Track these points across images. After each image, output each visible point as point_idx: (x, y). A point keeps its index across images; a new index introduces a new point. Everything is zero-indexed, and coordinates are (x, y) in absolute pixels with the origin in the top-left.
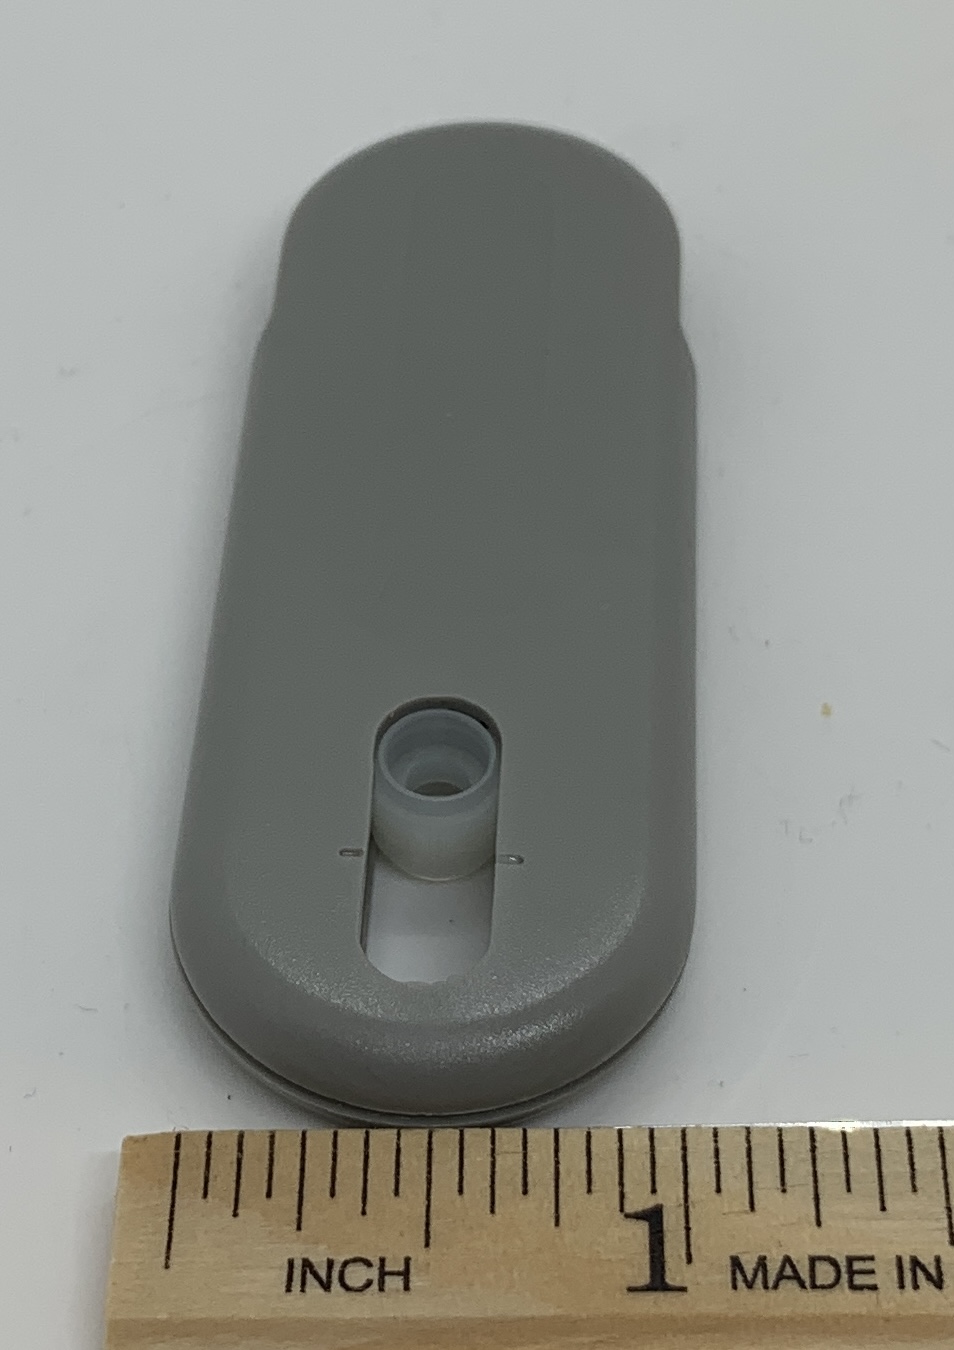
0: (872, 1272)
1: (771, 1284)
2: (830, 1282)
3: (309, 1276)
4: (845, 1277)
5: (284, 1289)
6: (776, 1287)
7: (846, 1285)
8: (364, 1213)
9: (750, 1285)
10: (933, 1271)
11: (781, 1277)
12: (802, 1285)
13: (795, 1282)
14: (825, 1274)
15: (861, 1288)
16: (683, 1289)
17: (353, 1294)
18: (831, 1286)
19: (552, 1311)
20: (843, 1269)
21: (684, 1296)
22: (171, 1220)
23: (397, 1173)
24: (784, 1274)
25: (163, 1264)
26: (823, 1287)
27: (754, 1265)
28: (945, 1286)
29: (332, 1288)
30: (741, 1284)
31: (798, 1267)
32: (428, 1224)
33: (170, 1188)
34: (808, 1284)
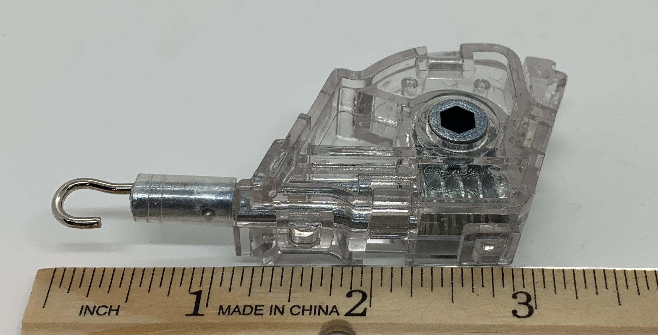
0: (262, 310)
1: (230, 313)
2: (249, 313)
3: (87, 310)
4: (254, 311)
5: (79, 314)
6: (232, 314)
7: (254, 314)
8: (108, 292)
9: (224, 314)
10: (281, 310)
11: (234, 311)
12: (240, 314)
13: (238, 313)
14: (248, 310)
15: (258, 314)
16: (203, 315)
17: (100, 316)
18: (249, 314)
19: (160, 322)
20: (254, 309)
21: (203, 317)
22: (48, 294)
23: (122, 280)
24: (235, 310)
25: (43, 307)
26: (246, 314)
27: (227, 308)
28: (284, 314)
29: (94, 315)
30: (221, 313)
31: (240, 309)
32: (128, 295)
33: (50, 284)
34: (242, 313)
